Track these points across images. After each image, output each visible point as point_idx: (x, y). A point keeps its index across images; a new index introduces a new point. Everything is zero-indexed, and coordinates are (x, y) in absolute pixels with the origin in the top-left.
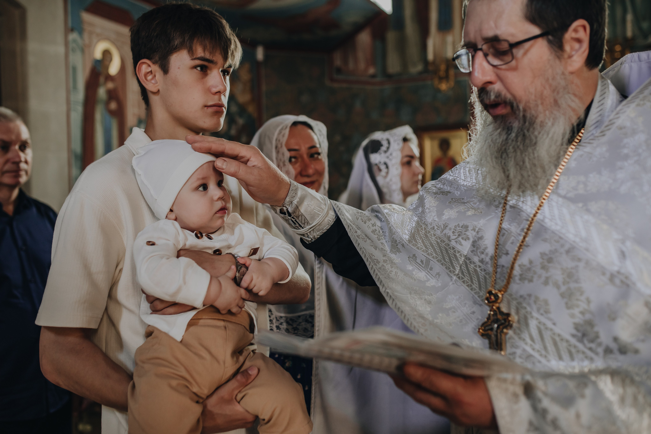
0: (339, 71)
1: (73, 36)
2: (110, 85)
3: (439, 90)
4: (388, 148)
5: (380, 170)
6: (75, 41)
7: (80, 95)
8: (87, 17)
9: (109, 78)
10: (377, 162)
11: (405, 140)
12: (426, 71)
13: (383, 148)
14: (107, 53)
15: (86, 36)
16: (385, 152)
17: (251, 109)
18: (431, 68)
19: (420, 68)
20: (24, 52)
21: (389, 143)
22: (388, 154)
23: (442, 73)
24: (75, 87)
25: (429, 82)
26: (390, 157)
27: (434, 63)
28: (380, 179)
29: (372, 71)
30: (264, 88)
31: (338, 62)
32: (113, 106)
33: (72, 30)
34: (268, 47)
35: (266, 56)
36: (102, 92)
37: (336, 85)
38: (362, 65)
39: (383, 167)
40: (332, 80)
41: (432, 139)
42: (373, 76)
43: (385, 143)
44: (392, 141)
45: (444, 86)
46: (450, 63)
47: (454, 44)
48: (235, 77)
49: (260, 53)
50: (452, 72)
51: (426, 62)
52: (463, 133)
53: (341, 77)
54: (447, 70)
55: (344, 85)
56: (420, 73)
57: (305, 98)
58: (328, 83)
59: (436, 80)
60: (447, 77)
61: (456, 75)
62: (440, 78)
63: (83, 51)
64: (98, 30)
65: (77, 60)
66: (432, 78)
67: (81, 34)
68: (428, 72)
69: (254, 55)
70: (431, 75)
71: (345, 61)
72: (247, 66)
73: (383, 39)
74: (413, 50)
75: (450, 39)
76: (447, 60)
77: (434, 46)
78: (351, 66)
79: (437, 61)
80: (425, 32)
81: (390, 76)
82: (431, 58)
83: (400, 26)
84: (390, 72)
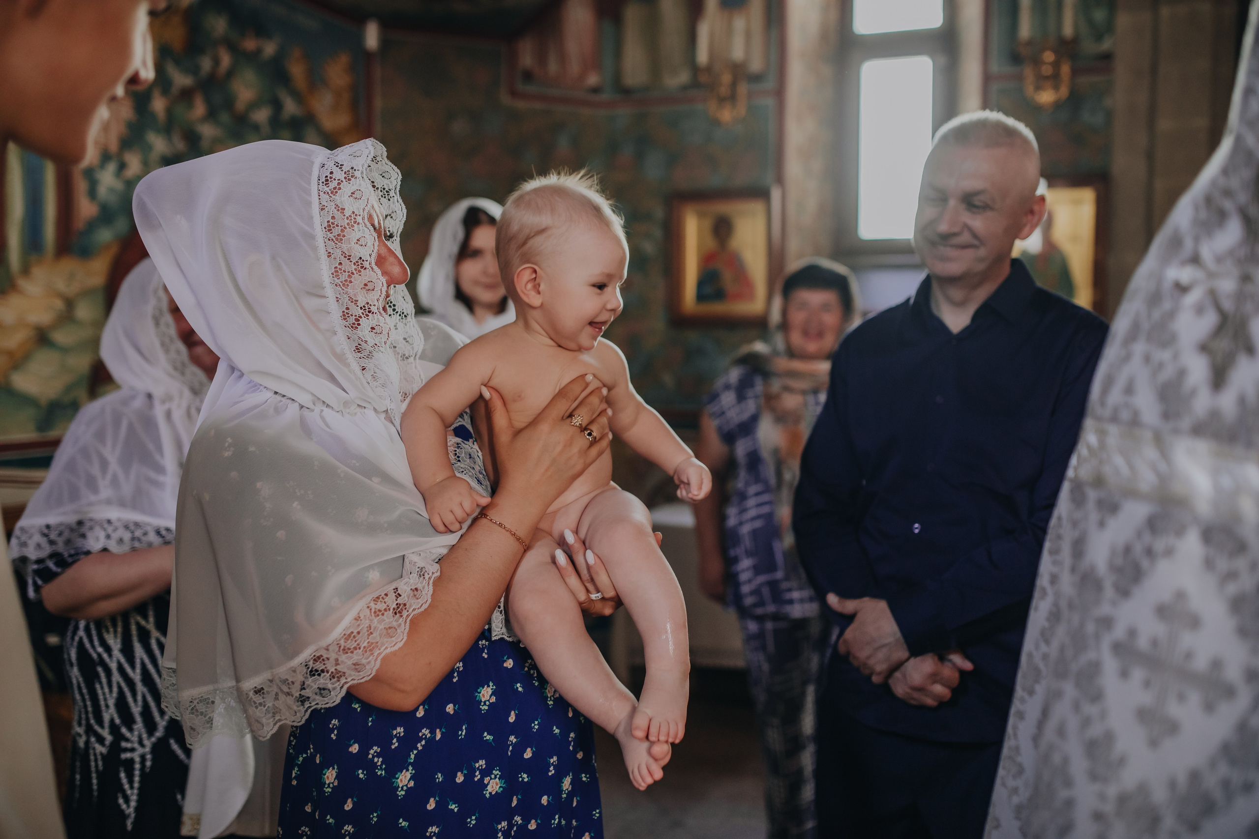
0: (528, 76)
3: (718, 122)
12: (695, 84)
18: (703, 79)
19: (683, 77)
23: (724, 90)
25: (700, 107)
27: (709, 69)
29: (593, 80)
30: (378, 103)
31: (527, 58)
34: (387, 24)
35: (384, 42)
37: (521, 105)
38: (574, 68)
40: (514, 94)
41: (701, 215)
42: (596, 90)
45: (726, 115)
46: (739, 71)
47: (748, 35)
48: (316, 80)
49: (372, 37)
50: (743, 89)
51: (695, 68)
52: (757, 207)
53: (532, 89)
54: (734, 85)
55: (538, 106)
56: (685, 88)
57: (459, 127)
58: (505, 99)
59: (713, 103)
60: (734, 96)
61: (749, 95)
62: (721, 99)
66: (706, 99)
68: (699, 86)
69: (360, 37)
70: (703, 93)
71: (542, 58)
72: (344, 59)
73: (617, 19)
74: (672, 42)
75: (740, 24)
76: (733, 64)
77: (712, 36)
78: (553, 67)
79: (717, 68)
80: (696, 7)
81: (627, 91)
82: (703, 59)
84: (628, 82)
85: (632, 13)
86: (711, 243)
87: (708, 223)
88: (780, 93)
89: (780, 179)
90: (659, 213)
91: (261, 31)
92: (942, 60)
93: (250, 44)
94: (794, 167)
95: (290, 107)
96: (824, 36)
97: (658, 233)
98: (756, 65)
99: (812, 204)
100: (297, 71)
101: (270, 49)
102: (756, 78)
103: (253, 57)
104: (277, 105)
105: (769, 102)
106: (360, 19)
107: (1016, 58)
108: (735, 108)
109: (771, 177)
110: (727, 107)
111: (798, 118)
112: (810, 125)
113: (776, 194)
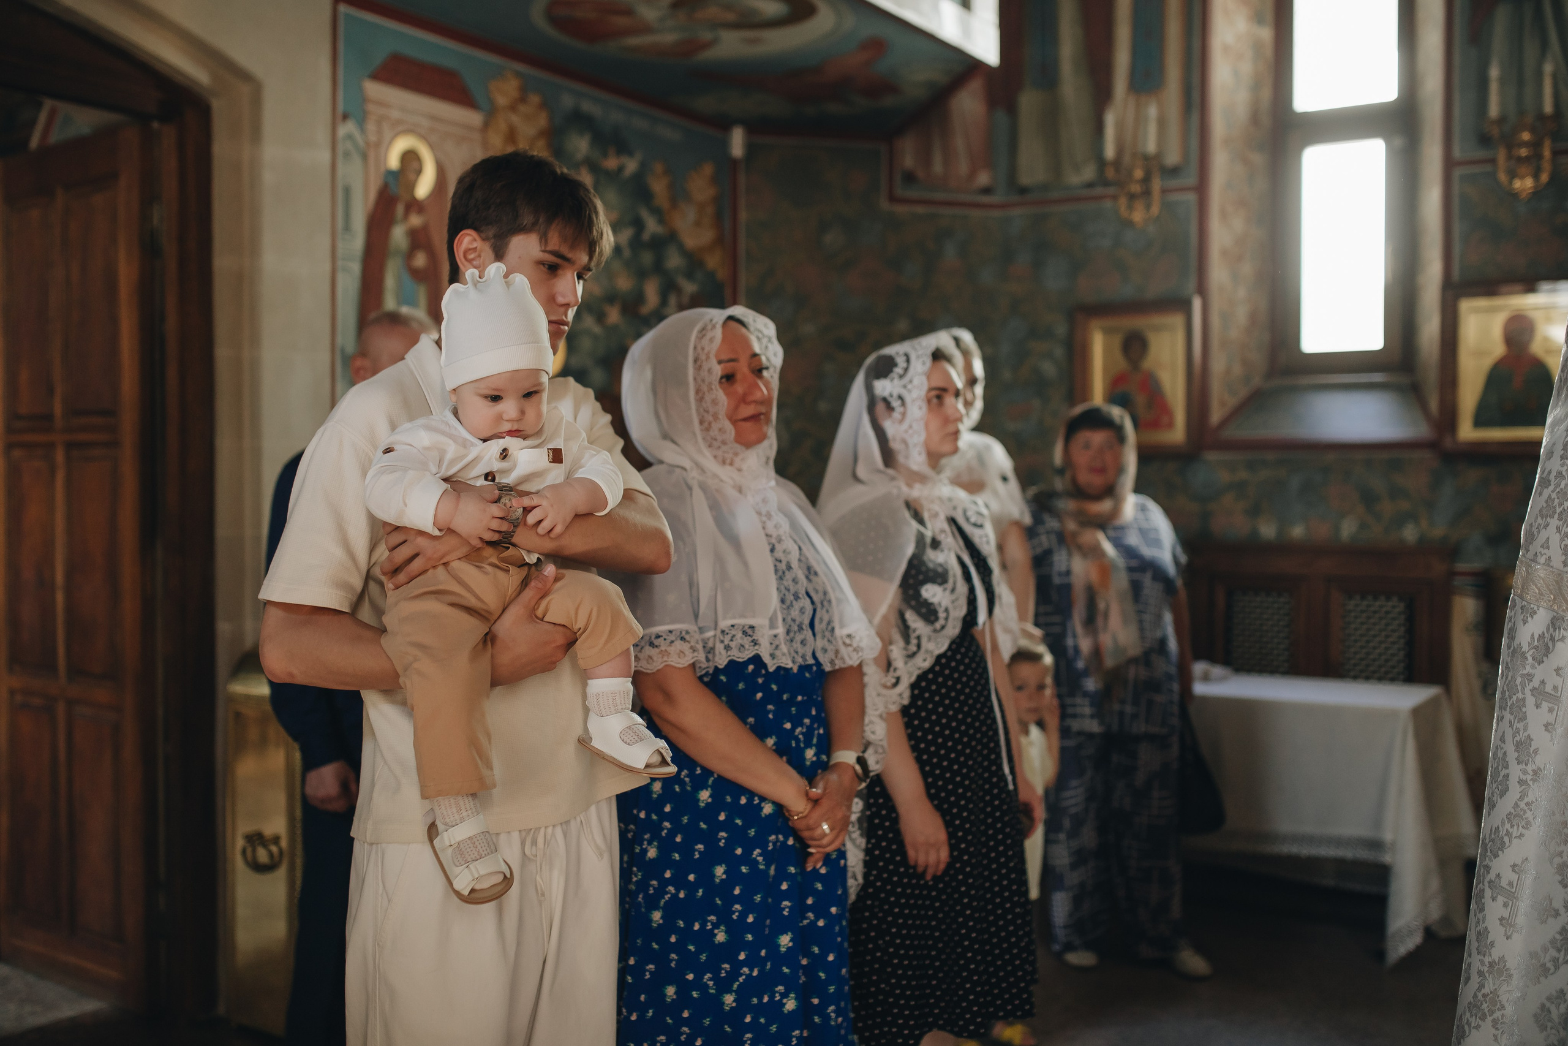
0: (910, 178)
1: (347, 128)
2: (415, 220)
3: (1129, 224)
4: (906, 370)
5: (890, 408)
6: (349, 137)
7: (358, 242)
8: (374, 89)
9: (414, 205)
10: (886, 394)
11: (938, 356)
12: (1101, 181)
13: (898, 370)
14: (410, 158)
15: (371, 127)
16: (901, 377)
17: (713, 261)
18: (1110, 173)
19: (1089, 173)
21: (908, 361)
22: (905, 380)
23: (1135, 187)
24: (347, 227)
25: (1108, 204)
26: (909, 386)
27: (1117, 163)
28: (890, 427)
29: (983, 179)
30: (743, 215)
31: (908, 160)
32: (420, 260)
33: (345, 117)
34: (753, 128)
35: (751, 149)
36: (399, 235)
37: (901, 209)
38: (963, 167)
39: (896, 404)
40: (893, 199)
41: (1107, 332)
42: (987, 191)
43: (901, 361)
44: (913, 357)
45: (1139, 214)
46: (1153, 165)
47: (1162, 123)
48: (678, 194)
49: (737, 143)
50: (1157, 184)
51: (1101, 163)
52: (1176, 320)
53: (913, 193)
54: (1147, 180)
55: (920, 210)
56: (1090, 185)
57: (833, 238)
58: (884, 205)
59: (1123, 202)
60: (1147, 193)
61: (1164, 191)
62: (1132, 197)
63: (365, 157)
64: (395, 114)
65: (352, 173)
66: (1115, 198)
67: (361, 123)
68: (1106, 183)
69: (725, 144)
70: (1111, 190)
71: (926, 158)
72: (708, 169)
73: (1012, 109)
74: (1075, 134)
75: (1152, 111)
76: (1146, 158)
77: (1120, 126)
78: (938, 167)
79: (1127, 159)
80: (1102, 95)
81: (1023, 191)
82: (1110, 152)
83: (1049, 79)
84: (1025, 179)
85: (1029, 101)
86: (1121, 363)
87: (1117, 340)
88: (1201, 188)
89: (1202, 290)
90: (1061, 329)
91: (623, 148)
92: (1398, 142)
93: (611, 163)
94: (1218, 274)
95: (652, 226)
96: (1255, 118)
97: (1059, 352)
98: (1173, 157)
99: (1241, 315)
100: (659, 187)
101: (631, 166)
102: (1174, 171)
103: (615, 176)
104: (638, 224)
105: (1191, 197)
106: (725, 125)
107: (1485, 140)
108: (1148, 207)
109: (1192, 284)
110: (1139, 206)
111: (1224, 215)
112: (1238, 224)
113: (1197, 304)
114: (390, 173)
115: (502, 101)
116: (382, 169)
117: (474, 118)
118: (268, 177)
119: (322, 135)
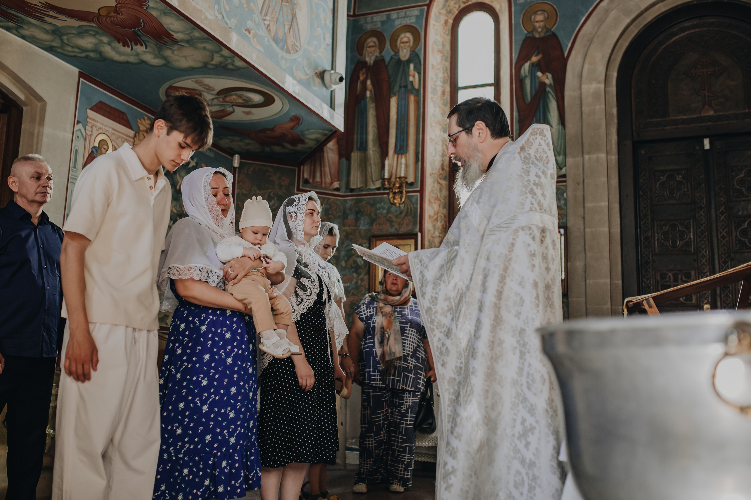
0: (306, 182)
1: (79, 127)
3: (394, 204)
5: (291, 217)
6: (80, 130)
8: (91, 114)
10: (290, 212)
11: (310, 198)
12: (383, 187)
13: (296, 203)
14: (103, 143)
15: (88, 128)
16: (296, 205)
19: (378, 184)
20: (40, 134)
21: (299, 200)
22: (298, 206)
23: (396, 189)
24: (75, 166)
25: (385, 196)
26: (299, 209)
27: (389, 179)
28: (290, 224)
29: (336, 185)
33: (78, 122)
34: (243, 156)
35: (241, 163)
39: (293, 215)
40: (299, 189)
42: (337, 189)
43: (297, 201)
44: (301, 199)
46: (403, 181)
47: (407, 166)
49: (236, 161)
50: (404, 189)
51: (383, 179)
52: (412, 242)
53: (307, 188)
54: (400, 187)
56: (378, 189)
59: (391, 195)
60: (401, 192)
61: (407, 192)
62: (395, 193)
63: (85, 140)
64: (99, 125)
65: (79, 144)
66: (388, 194)
67: (85, 126)
68: (385, 189)
69: (232, 161)
70: (387, 191)
71: (313, 175)
73: (349, 159)
74: (373, 169)
75: (403, 161)
76: (400, 178)
77: (391, 166)
78: (318, 179)
79: (393, 179)
80: (384, 154)
81: (352, 190)
82: (386, 176)
83: (363, 148)
84: (353, 186)
85: (355, 156)
88: (422, 191)
89: (421, 230)
94: (428, 225)
98: (411, 179)
102: (412, 184)
105: (418, 194)
106: (232, 153)
108: (401, 199)
109: (418, 229)
110: (398, 197)
111: (430, 202)
112: (436, 207)
113: (419, 234)
114: (94, 147)
115: (142, 128)
116: (92, 146)
117: (131, 133)
118: (45, 140)
119: (69, 127)
